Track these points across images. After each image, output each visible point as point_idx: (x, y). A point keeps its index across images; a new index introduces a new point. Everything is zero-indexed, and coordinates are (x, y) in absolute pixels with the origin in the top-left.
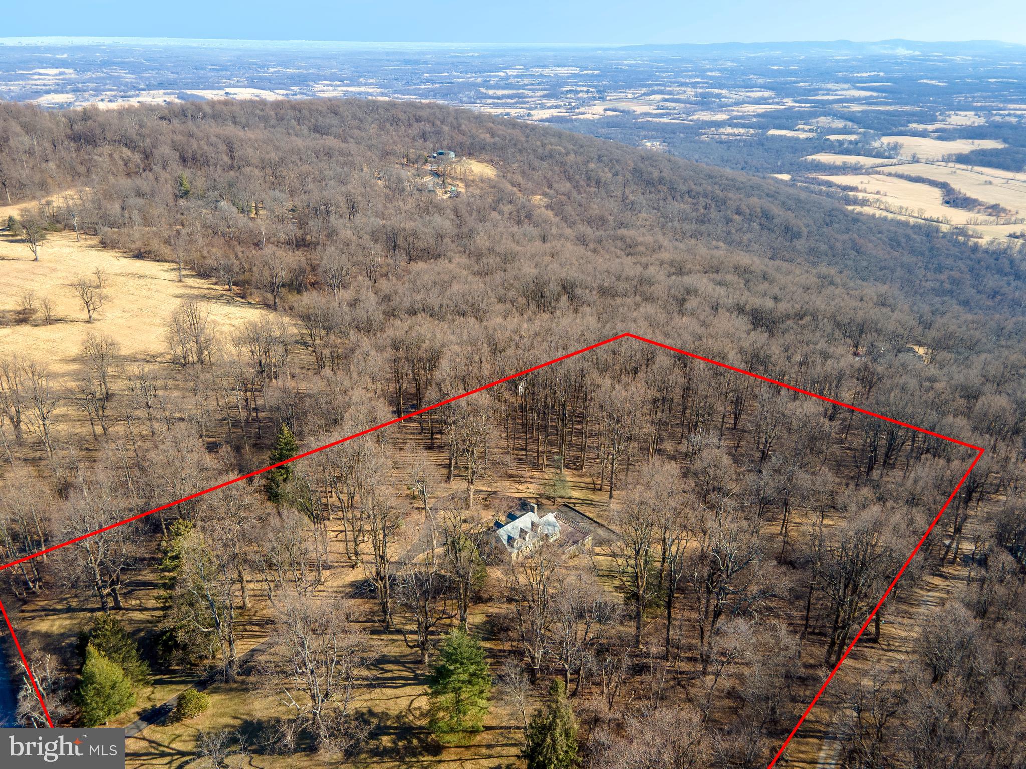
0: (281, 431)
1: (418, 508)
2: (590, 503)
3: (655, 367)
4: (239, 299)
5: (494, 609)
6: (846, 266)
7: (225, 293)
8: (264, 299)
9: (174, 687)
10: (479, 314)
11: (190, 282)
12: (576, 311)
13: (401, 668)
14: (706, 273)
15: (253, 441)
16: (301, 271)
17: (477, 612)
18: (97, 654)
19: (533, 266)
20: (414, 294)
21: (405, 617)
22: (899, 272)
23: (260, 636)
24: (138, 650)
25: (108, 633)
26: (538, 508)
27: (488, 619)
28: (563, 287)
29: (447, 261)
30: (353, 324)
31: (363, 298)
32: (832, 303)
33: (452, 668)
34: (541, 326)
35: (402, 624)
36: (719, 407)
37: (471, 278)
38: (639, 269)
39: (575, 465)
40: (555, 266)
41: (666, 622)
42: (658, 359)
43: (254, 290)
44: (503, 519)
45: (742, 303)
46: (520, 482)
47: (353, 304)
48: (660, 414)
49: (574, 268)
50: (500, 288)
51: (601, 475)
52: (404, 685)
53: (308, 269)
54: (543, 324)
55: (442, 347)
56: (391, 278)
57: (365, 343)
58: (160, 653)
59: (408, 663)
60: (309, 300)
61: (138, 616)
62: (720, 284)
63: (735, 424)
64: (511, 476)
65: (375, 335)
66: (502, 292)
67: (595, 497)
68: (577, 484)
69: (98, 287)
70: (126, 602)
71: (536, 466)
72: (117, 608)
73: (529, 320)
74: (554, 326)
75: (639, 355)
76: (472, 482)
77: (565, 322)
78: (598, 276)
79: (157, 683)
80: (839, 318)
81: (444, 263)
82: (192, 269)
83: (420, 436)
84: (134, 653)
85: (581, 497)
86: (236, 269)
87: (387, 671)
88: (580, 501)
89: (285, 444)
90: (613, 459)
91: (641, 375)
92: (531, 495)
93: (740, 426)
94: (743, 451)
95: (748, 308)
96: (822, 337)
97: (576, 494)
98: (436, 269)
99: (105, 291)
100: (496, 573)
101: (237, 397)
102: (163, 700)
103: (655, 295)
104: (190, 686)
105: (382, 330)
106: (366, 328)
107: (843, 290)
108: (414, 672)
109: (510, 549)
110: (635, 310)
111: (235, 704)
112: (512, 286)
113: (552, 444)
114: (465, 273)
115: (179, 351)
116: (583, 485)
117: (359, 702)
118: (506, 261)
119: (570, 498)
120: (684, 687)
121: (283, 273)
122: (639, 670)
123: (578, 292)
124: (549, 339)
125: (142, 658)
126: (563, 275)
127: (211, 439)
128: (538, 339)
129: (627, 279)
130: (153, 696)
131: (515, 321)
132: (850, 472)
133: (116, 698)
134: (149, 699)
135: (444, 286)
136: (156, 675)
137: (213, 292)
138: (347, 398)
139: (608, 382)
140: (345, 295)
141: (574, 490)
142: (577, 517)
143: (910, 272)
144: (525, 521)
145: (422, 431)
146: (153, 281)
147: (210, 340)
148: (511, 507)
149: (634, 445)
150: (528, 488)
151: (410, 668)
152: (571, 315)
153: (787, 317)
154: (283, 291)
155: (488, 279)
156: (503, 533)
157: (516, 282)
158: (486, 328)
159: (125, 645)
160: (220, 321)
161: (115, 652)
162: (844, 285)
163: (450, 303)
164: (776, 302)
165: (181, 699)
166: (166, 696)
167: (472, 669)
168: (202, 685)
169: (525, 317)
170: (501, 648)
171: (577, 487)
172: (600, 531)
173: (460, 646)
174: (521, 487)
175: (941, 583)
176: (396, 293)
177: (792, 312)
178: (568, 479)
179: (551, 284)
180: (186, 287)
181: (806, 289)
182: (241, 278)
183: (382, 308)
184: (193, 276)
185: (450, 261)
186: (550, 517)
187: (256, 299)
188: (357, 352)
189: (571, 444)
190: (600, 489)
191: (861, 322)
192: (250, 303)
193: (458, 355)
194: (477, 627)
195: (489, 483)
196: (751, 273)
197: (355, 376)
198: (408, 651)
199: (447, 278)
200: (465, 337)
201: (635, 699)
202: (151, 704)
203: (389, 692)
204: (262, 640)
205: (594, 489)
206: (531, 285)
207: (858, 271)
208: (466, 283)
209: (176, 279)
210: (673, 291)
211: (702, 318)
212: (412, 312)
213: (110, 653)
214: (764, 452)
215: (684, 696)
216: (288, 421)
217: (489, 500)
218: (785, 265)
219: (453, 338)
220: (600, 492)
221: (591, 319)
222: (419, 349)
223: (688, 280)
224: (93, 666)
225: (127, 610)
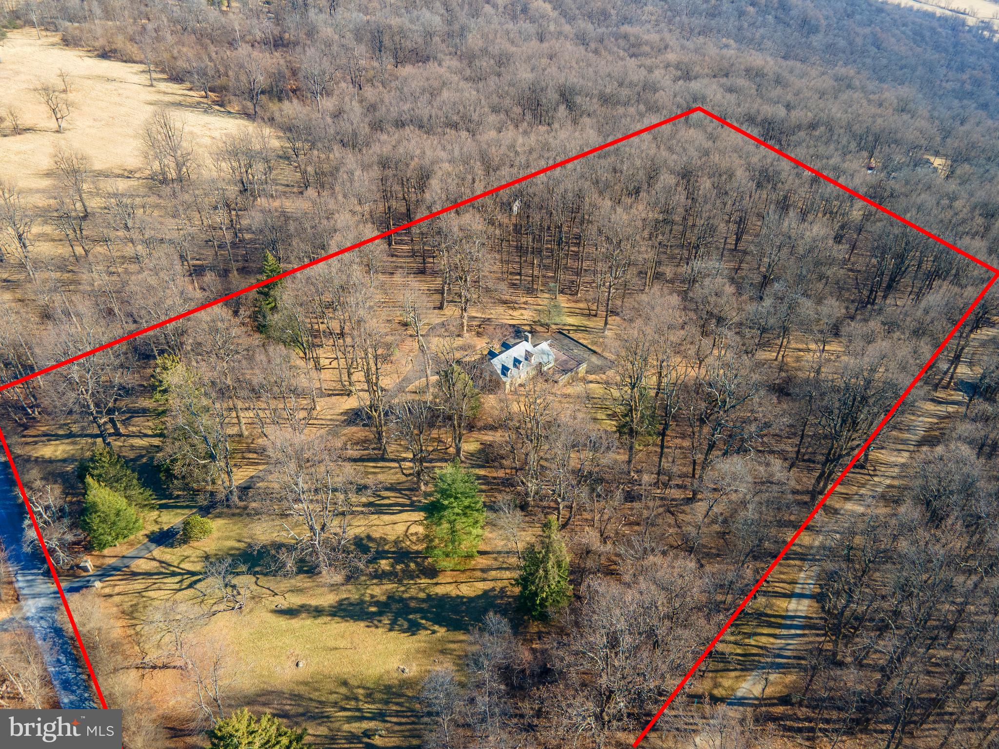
0: (265, 258)
1: (411, 336)
2: (584, 329)
3: (659, 186)
4: (217, 107)
5: (489, 437)
6: (864, 64)
7: (201, 100)
8: (244, 107)
9: (179, 511)
10: (472, 127)
11: (163, 86)
12: (575, 122)
13: (398, 495)
14: (715, 76)
15: (240, 264)
16: (279, 76)
17: (471, 439)
18: (97, 485)
19: (529, 70)
20: (401, 103)
21: (400, 445)
22: (920, 71)
23: (258, 464)
24: (138, 479)
25: (106, 465)
26: (533, 336)
27: (482, 446)
28: (562, 95)
29: (436, 64)
30: (338, 138)
31: (347, 108)
32: (850, 110)
33: (446, 502)
34: (538, 140)
35: (398, 451)
36: (722, 227)
37: (462, 84)
38: (643, 72)
39: (570, 290)
40: (553, 70)
41: (659, 450)
42: (662, 178)
43: (232, 97)
44: (497, 348)
45: (753, 111)
46: (514, 309)
47: (337, 114)
48: (660, 237)
49: (574, 72)
50: (494, 96)
51: (597, 301)
52: (401, 512)
53: (288, 73)
54: (540, 138)
55: (432, 163)
56: (376, 84)
57: (351, 160)
58: (164, 478)
59: (405, 490)
60: (291, 109)
61: (138, 442)
62: (730, 90)
63: (736, 244)
64: (505, 302)
65: (360, 150)
66: (495, 99)
67: (590, 324)
68: (572, 310)
69: (65, 91)
70: (126, 428)
71: (530, 291)
72: (118, 434)
73: (525, 133)
74: (551, 140)
75: (641, 173)
76: (465, 310)
77: (563, 135)
78: (600, 81)
79: (162, 507)
80: (855, 127)
81: (432, 67)
82: (163, 71)
83: (412, 260)
84: (135, 482)
85: (576, 324)
86: (211, 72)
87: (384, 498)
88: (575, 328)
89: (271, 271)
90: (610, 286)
91: (643, 194)
92: (525, 322)
93: (742, 246)
94: (744, 273)
95: (759, 119)
96: (837, 150)
97: (571, 320)
98: (425, 74)
99: (71, 96)
100: (490, 401)
101: (220, 217)
102: (170, 523)
103: (660, 104)
104: (194, 510)
105: (368, 145)
106: (350, 142)
107: (862, 95)
108: (410, 499)
109: (504, 379)
110: (639, 121)
111: (239, 528)
112: (507, 93)
113: (547, 268)
114: (455, 78)
115: (156, 166)
116: (578, 311)
117: (358, 527)
118: (500, 64)
119: (565, 325)
120: (673, 514)
121: (262, 78)
122: (630, 497)
123: (578, 100)
124: (546, 156)
125: (145, 485)
126: (562, 80)
127: (198, 262)
128: (535, 155)
129: (631, 85)
130: (159, 520)
131: (510, 134)
132: (850, 295)
133: (122, 524)
134: (156, 522)
135: (433, 93)
136: (161, 499)
137: (189, 99)
138: (332, 222)
139: (608, 203)
140: (328, 104)
141: (569, 316)
142: (572, 345)
143: (931, 71)
144: (520, 350)
145: (413, 254)
146: (123, 85)
147: (189, 154)
148: (505, 336)
149: (633, 270)
150: (522, 315)
151: (406, 495)
152: (570, 128)
153: (799, 127)
154: (263, 98)
155: (481, 85)
156: (497, 363)
157: (511, 88)
158: (478, 143)
159: (125, 475)
160: (199, 133)
161: (117, 482)
162: (863, 88)
163: (440, 113)
164: (789, 110)
165: (186, 523)
166: (171, 519)
167: (466, 502)
168: (205, 511)
169: (521, 130)
170: (495, 475)
171: (572, 314)
172: (594, 359)
173: (454, 481)
174: (516, 313)
175: (933, 408)
176: (382, 101)
177: (805, 122)
178: (563, 305)
179: (549, 91)
180: (159, 92)
181: (822, 94)
182: (218, 83)
183: (367, 120)
184: (165, 80)
185: (440, 65)
186: (544, 346)
187: (235, 108)
188: (342, 170)
189: (566, 268)
190: (595, 316)
191: (878, 131)
192: (229, 112)
193: (449, 174)
194: (472, 455)
195: (484, 309)
196: (763, 75)
197: (340, 197)
198: (404, 478)
199: (436, 84)
200: (457, 153)
201: (625, 525)
202: (159, 526)
203: (387, 518)
204: (261, 467)
205: (589, 315)
206: (528, 92)
207: (877, 70)
208: (457, 90)
209: (148, 83)
210: (678, 98)
211: (709, 130)
212: (400, 124)
213: (111, 482)
214: (765, 277)
215: (672, 522)
216: (273, 245)
217: (481, 328)
218: (798, 64)
219: (443, 155)
220: (595, 319)
221: (591, 131)
222: (407, 165)
223: (695, 86)
224: (94, 496)
225: (128, 436)
